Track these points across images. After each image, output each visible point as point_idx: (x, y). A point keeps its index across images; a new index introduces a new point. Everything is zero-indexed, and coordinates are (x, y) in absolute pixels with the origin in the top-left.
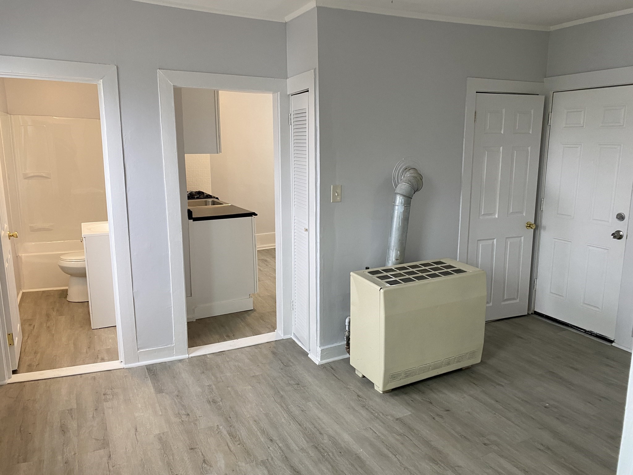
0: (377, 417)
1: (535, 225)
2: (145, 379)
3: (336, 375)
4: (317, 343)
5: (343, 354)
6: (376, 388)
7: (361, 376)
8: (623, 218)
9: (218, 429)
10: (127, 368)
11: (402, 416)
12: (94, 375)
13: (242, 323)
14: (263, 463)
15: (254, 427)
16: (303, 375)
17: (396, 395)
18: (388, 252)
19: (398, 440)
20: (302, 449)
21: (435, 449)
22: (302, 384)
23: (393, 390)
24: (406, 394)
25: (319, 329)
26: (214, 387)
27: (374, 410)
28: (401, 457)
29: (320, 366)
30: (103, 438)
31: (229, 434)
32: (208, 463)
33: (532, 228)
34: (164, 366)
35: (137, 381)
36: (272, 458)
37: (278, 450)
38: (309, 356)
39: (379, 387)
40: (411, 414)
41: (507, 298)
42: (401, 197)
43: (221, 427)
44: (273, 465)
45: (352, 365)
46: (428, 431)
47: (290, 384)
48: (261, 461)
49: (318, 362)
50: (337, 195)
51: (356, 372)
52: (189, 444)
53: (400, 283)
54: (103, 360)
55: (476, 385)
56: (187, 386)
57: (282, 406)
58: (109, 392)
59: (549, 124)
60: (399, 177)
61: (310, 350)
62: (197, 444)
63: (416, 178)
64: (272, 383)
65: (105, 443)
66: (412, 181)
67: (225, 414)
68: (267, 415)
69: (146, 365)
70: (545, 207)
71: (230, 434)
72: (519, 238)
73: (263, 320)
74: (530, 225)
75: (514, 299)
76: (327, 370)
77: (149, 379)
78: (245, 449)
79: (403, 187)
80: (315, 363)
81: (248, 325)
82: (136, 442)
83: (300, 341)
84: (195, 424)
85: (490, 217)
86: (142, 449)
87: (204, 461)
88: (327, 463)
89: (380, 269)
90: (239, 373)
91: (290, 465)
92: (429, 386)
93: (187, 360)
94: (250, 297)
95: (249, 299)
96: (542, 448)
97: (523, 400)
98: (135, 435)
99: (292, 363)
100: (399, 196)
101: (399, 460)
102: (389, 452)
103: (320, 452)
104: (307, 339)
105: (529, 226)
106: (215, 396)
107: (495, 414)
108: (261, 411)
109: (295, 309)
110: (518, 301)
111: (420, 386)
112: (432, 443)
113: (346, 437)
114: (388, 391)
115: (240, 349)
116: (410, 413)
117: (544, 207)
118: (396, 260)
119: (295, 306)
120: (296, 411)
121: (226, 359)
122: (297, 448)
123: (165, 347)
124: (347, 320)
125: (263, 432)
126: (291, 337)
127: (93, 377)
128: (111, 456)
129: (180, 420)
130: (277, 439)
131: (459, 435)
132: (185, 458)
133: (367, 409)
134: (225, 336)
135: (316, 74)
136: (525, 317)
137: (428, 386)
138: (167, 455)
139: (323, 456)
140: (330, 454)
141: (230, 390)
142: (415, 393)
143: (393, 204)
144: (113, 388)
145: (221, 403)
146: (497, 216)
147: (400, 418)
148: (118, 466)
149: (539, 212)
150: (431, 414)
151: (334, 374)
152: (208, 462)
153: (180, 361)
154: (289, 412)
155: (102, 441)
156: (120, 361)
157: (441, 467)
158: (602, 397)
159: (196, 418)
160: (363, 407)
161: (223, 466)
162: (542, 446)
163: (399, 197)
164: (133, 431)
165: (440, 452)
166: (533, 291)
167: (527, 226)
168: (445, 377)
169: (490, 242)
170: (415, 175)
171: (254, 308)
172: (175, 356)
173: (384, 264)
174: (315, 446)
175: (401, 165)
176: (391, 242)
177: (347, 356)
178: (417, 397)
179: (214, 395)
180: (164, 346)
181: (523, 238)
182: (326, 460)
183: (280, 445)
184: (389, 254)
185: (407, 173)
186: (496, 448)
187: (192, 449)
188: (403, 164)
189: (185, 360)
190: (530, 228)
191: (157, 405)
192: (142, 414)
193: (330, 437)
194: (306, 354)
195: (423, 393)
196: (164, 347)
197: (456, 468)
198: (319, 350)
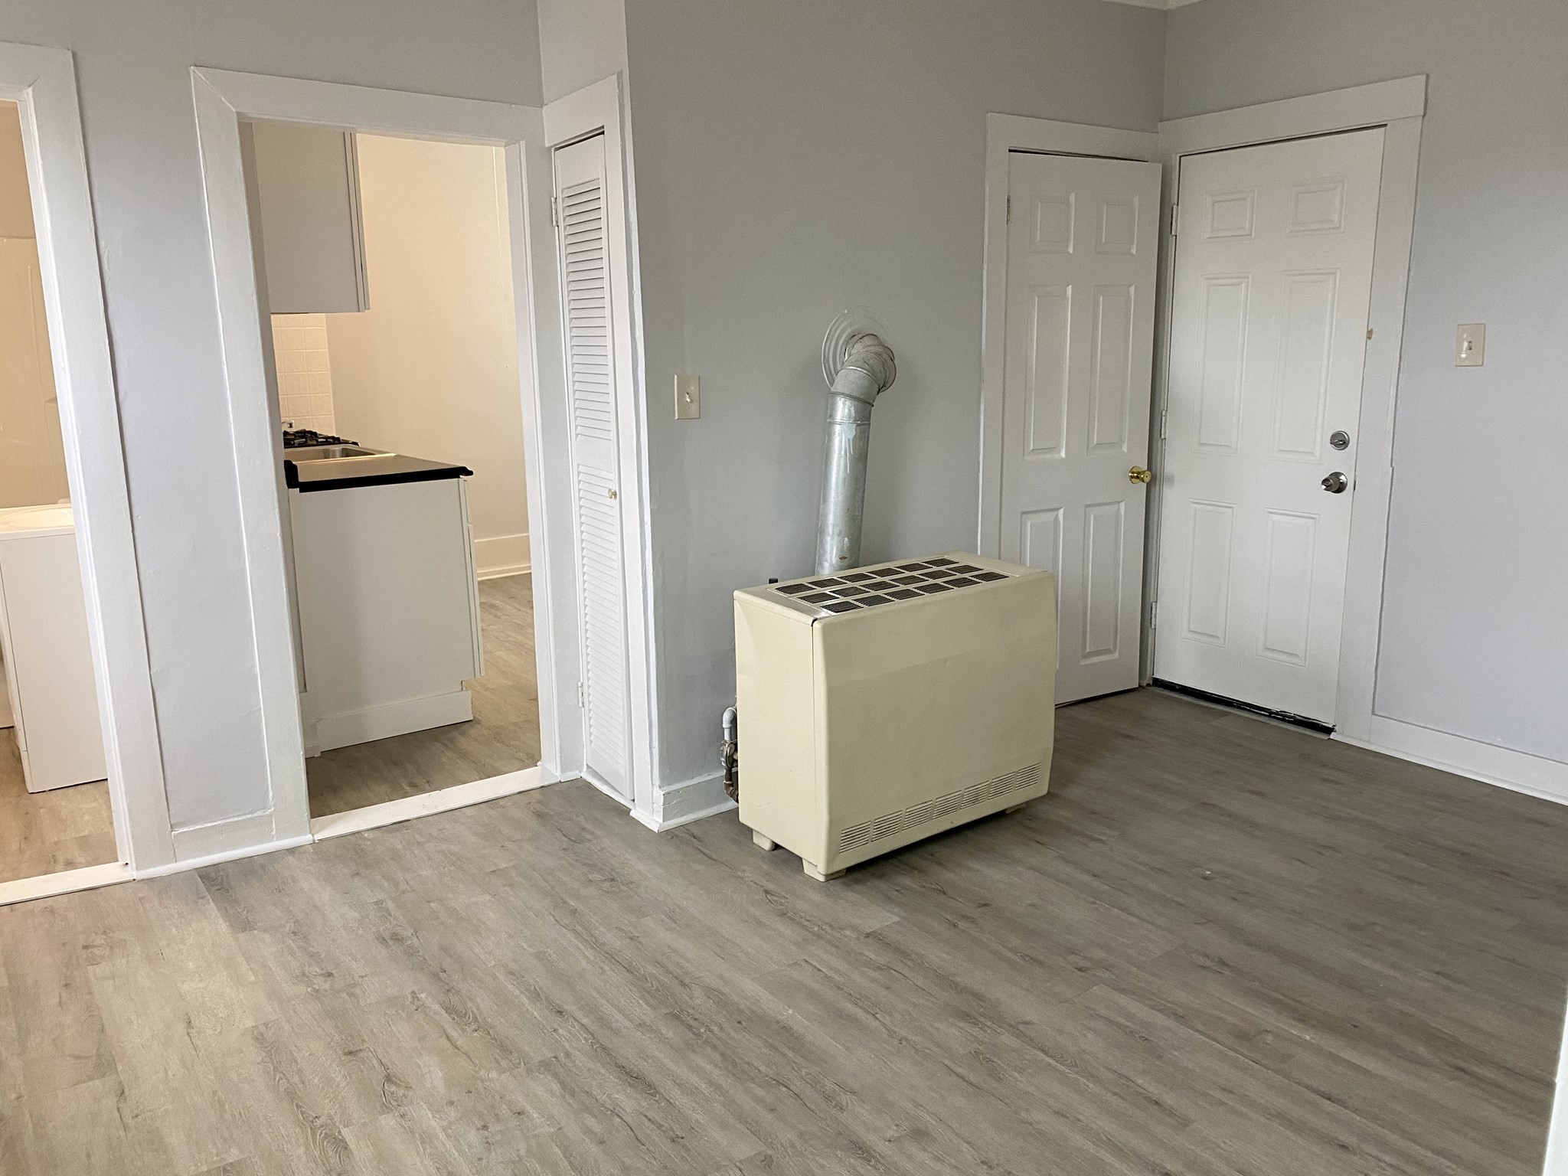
0: (819, 936)
1: (1149, 472)
2: (197, 902)
3: (706, 851)
4: (654, 777)
5: (719, 802)
6: (807, 869)
7: (767, 846)
8: (1344, 443)
9: (416, 1000)
10: (143, 880)
11: (879, 926)
12: (49, 902)
13: (445, 751)
14: (546, 1066)
15: (511, 987)
16: (622, 859)
17: (858, 881)
18: (821, 541)
19: (873, 980)
20: (641, 1025)
21: (966, 993)
22: (623, 878)
23: (851, 870)
24: (881, 876)
25: (656, 743)
26: (390, 905)
27: (808, 921)
28: (887, 1018)
29: (664, 834)
30: (95, 1051)
31: (446, 1009)
32: (398, 1082)
33: (1143, 481)
34: (248, 867)
35: (176, 907)
36: (567, 1054)
37: (580, 1034)
38: (632, 813)
39: (816, 866)
40: (898, 922)
41: (1093, 649)
42: (848, 403)
43: (423, 996)
44: (571, 1069)
45: (744, 823)
46: (944, 955)
47: (591, 881)
48: (540, 1062)
49: (658, 825)
50: (689, 400)
51: (755, 840)
52: (341, 1043)
53: (857, 607)
54: (70, 865)
55: (1043, 844)
56: (316, 907)
57: (575, 932)
58: (99, 940)
59: (1173, 233)
60: (838, 357)
61: (634, 800)
62: (363, 1041)
63: (880, 355)
64: (543, 884)
65: (103, 1063)
66: (871, 362)
67: (430, 965)
68: (540, 957)
69: (195, 869)
70: (1170, 430)
71: (450, 1010)
72: (1116, 506)
73: (503, 743)
74: (1138, 473)
75: (1107, 652)
76: (681, 842)
77: (208, 900)
78: (492, 1039)
79: (850, 376)
80: (650, 830)
81: (464, 756)
82: (194, 1053)
83: (606, 783)
84: (352, 995)
85: (1048, 456)
86: (211, 1068)
87: (388, 1078)
88: (709, 1049)
89: (804, 581)
90: (452, 868)
91: (616, 1063)
92: (932, 855)
93: (311, 848)
94: (464, 689)
95: (461, 693)
96: (1209, 963)
97: (1153, 869)
98: (187, 1037)
99: (592, 833)
100: (842, 399)
101: (884, 1025)
102: (857, 1010)
103: (690, 1027)
104: (626, 775)
105: (1137, 476)
106: (396, 925)
107: (1094, 903)
108: (525, 949)
109: (590, 702)
110: (1116, 655)
111: (912, 858)
112: (958, 979)
113: (749, 986)
114: (837, 875)
115: (450, 813)
116: (897, 919)
117: (1168, 431)
118: (840, 558)
119: (589, 695)
120: (614, 941)
121: (415, 839)
122: (628, 1024)
123: (247, 816)
124: (727, 717)
125: (536, 995)
126: (581, 775)
127: (46, 908)
128: (127, 1093)
129: (309, 990)
130: (575, 1008)
131: (1019, 954)
132: (333, 1076)
133: (792, 919)
134: (404, 786)
135: (622, 87)
136: (1135, 694)
137: (932, 858)
138: (284, 1074)
139: (698, 1035)
140: (715, 1029)
141: (435, 908)
142: (903, 874)
143: (828, 420)
144: (110, 930)
145: (415, 940)
146: (1063, 455)
147: (873, 932)
148: (149, 1114)
149: (1158, 444)
150: (949, 917)
151: (699, 847)
152: (399, 1080)
153: (291, 851)
154: (597, 945)
155: (94, 1059)
156: (121, 862)
157: (986, 1028)
158: (1324, 847)
159: (352, 982)
160: (781, 915)
161: (440, 1085)
162: (1207, 960)
163: (844, 403)
164: (180, 1028)
165: (978, 997)
166: (1150, 631)
167: (1132, 477)
168: (969, 834)
169: (1051, 516)
170: (878, 349)
171: (474, 717)
172: (277, 839)
173: (812, 569)
174: (675, 1015)
175: (841, 327)
176: (825, 516)
177: (731, 804)
178: (907, 881)
179: (395, 922)
180: (245, 814)
181: (1122, 505)
182: (706, 1042)
183: (585, 1021)
184: (822, 547)
185: (857, 346)
186: (1107, 975)
187: (351, 1053)
188: (845, 323)
189: (304, 848)
190: (1138, 480)
191: (240, 959)
192: (202, 985)
193: (710, 991)
194: (624, 812)
195: (921, 871)
196: (243, 818)
197: (1022, 1027)
198: (659, 794)
